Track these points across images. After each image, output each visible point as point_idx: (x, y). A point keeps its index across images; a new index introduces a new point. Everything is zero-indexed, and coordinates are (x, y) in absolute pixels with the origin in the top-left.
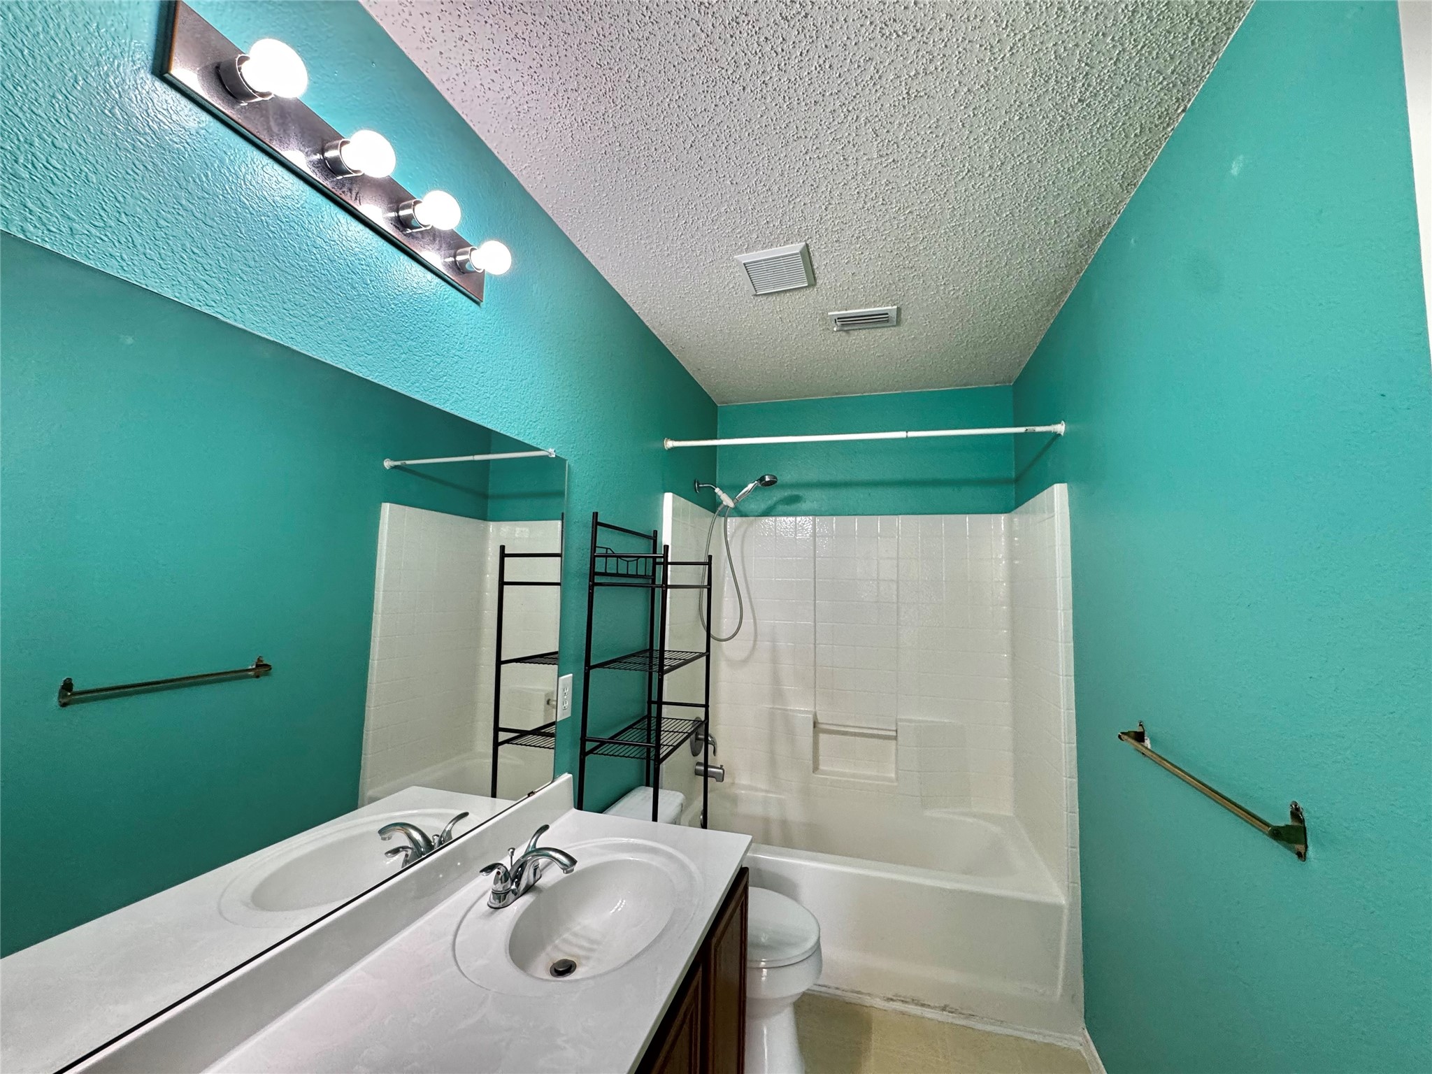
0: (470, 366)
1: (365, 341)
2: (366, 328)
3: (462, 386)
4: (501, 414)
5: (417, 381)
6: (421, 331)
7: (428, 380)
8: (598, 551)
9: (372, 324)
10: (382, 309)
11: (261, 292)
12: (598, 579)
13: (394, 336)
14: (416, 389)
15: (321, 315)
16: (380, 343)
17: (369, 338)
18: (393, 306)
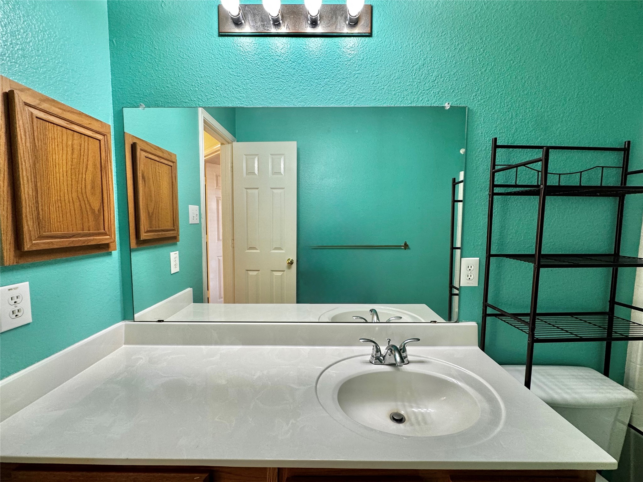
0: (367, 76)
1: (302, 90)
2: (301, 84)
3: (362, 89)
4: (395, 94)
5: (332, 98)
6: (332, 71)
7: (338, 94)
8: (497, 168)
9: (304, 81)
10: (309, 71)
11: (257, 90)
12: (496, 190)
13: (316, 81)
14: (331, 102)
15: (281, 88)
16: (309, 88)
17: (303, 88)
18: (314, 67)
